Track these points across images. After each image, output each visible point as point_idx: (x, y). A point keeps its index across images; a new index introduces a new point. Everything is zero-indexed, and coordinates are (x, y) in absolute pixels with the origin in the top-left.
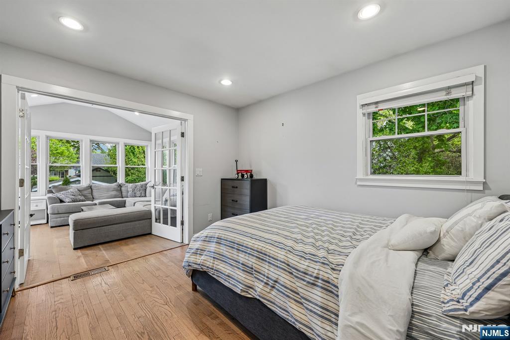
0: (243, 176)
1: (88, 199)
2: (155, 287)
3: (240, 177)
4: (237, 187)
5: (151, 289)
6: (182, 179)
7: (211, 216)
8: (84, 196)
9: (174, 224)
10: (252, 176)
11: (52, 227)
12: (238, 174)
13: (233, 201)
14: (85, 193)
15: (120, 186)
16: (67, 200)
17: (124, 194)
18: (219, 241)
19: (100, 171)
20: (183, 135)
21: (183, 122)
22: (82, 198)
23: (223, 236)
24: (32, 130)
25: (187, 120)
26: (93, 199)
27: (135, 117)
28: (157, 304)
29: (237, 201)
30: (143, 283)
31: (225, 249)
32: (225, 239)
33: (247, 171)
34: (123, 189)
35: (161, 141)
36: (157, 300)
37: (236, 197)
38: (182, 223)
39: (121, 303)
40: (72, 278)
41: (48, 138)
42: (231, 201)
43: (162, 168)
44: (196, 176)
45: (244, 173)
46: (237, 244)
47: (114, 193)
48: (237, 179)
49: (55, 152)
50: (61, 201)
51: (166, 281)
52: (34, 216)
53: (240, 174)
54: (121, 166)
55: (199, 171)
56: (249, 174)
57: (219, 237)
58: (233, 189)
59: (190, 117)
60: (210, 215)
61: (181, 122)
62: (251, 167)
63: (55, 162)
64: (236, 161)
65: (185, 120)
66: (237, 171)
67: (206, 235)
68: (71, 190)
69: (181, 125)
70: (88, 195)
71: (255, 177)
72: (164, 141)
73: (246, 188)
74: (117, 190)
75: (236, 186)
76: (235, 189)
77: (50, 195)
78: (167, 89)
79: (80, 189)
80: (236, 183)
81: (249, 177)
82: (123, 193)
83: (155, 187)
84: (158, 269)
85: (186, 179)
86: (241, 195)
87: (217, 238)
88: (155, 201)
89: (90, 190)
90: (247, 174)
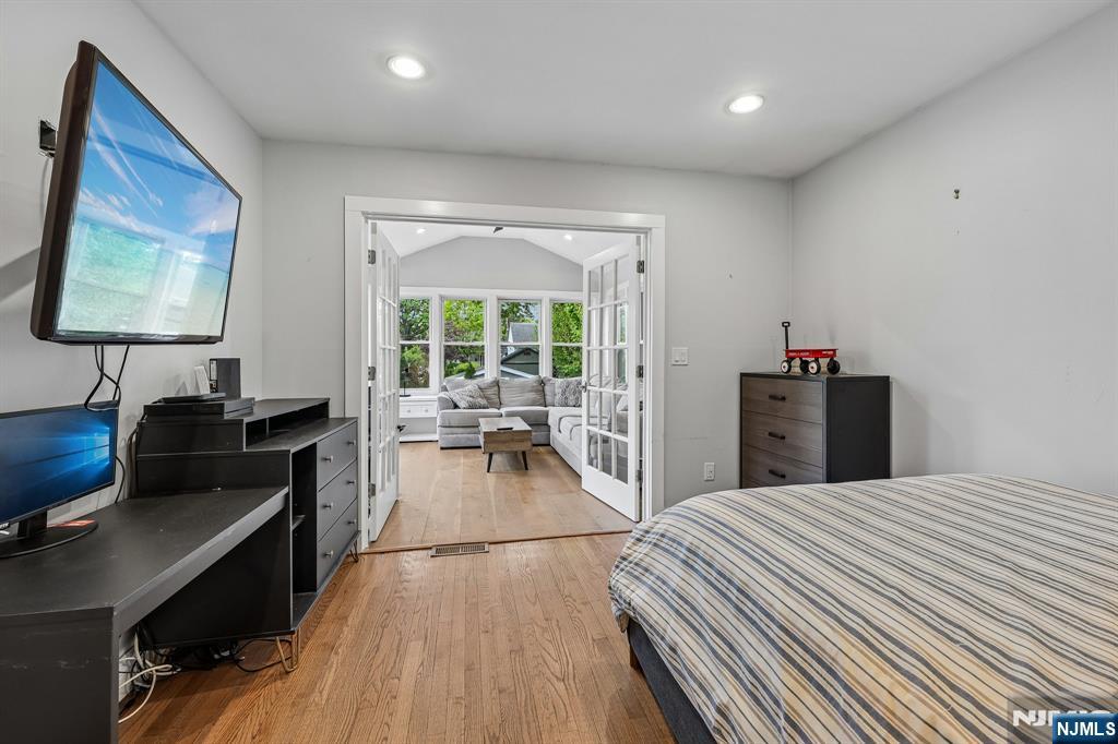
0: (805, 366)
1: (491, 405)
2: (554, 623)
3: (797, 370)
4: (784, 399)
5: (544, 624)
6: (640, 373)
7: (712, 468)
8: (487, 398)
9: (622, 476)
10: (834, 367)
11: (442, 448)
12: (790, 360)
13: (770, 434)
14: (489, 392)
15: (542, 383)
16: (462, 404)
17: (549, 399)
18: (692, 559)
19: (529, 354)
20: (641, 267)
21: (642, 236)
22: (483, 402)
23: (703, 546)
24: (401, 288)
25: (650, 229)
26: (500, 405)
27: (564, 242)
28: (545, 670)
29: (783, 438)
30: (534, 604)
31: (702, 591)
32: (707, 558)
33: (817, 354)
34: (547, 388)
35: (613, 289)
36: (547, 657)
37: (781, 427)
38: (640, 478)
39: (482, 636)
40: (433, 552)
41: (442, 298)
42: (767, 433)
43: (616, 347)
44: (671, 367)
45: (809, 359)
46: (739, 590)
47: (532, 396)
48: (788, 376)
49: (475, 323)
50: (456, 407)
51: (580, 615)
52: (405, 429)
53: (797, 362)
54: (545, 344)
55: (680, 352)
56: (824, 362)
57: (693, 548)
58: (773, 401)
59: (657, 221)
60: (708, 467)
61: (638, 238)
62: (832, 340)
63: (475, 340)
64: (786, 325)
65: (646, 231)
66: (788, 351)
67: (661, 531)
68: (470, 387)
69: (638, 243)
70: (493, 397)
71: (846, 370)
72: (618, 290)
73: (813, 404)
74: (537, 391)
75: (780, 393)
76: (780, 403)
77: (442, 395)
78: (603, 164)
79: (483, 387)
80: (782, 387)
81: (824, 368)
82: (547, 397)
83: (589, 388)
84: (573, 578)
85: (648, 372)
86: (795, 420)
87: (689, 550)
88: (589, 417)
89: (496, 388)
90: (817, 361)
